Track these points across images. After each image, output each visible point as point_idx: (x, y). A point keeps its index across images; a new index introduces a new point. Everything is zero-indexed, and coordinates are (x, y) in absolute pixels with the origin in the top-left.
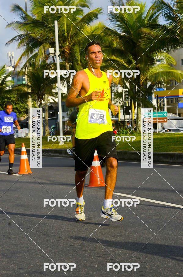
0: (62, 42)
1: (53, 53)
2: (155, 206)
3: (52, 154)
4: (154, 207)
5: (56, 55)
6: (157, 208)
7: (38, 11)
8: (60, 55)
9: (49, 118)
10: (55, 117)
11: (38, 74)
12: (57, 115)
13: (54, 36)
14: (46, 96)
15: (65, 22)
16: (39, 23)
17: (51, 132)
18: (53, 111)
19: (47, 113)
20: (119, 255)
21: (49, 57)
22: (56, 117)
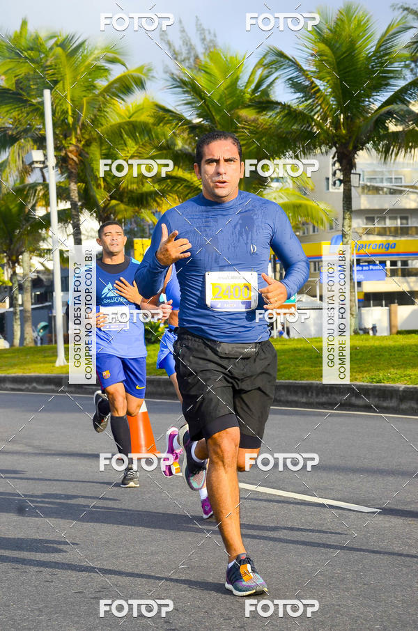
0: (61, 136)
1: (40, 162)
2: (265, 500)
3: (39, 387)
4: (265, 504)
5: (47, 167)
6: (271, 504)
7: (8, 68)
8: (57, 165)
9: (32, 304)
10: (47, 304)
11: (8, 208)
12: (52, 299)
13: (44, 124)
14: (25, 257)
15: (68, 93)
16: (9, 95)
17: (37, 338)
18: (43, 290)
19: (29, 294)
20: (184, 612)
21: (32, 170)
22: (50, 303)
